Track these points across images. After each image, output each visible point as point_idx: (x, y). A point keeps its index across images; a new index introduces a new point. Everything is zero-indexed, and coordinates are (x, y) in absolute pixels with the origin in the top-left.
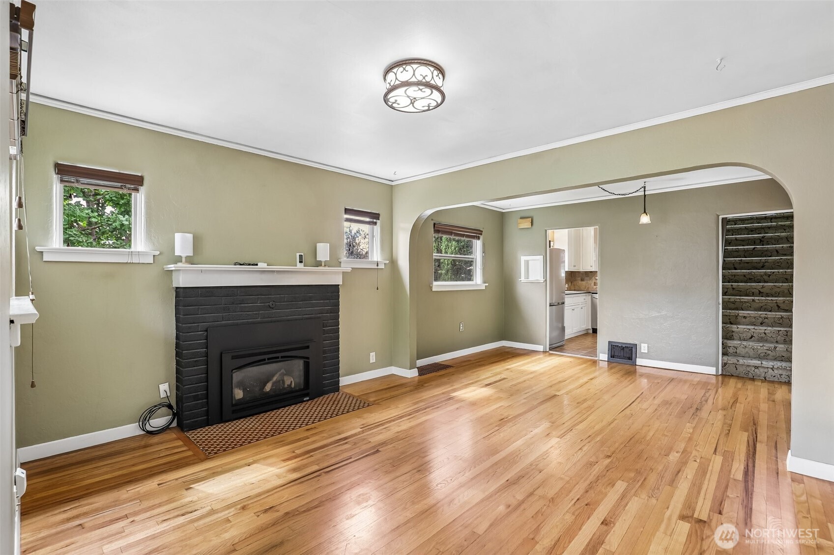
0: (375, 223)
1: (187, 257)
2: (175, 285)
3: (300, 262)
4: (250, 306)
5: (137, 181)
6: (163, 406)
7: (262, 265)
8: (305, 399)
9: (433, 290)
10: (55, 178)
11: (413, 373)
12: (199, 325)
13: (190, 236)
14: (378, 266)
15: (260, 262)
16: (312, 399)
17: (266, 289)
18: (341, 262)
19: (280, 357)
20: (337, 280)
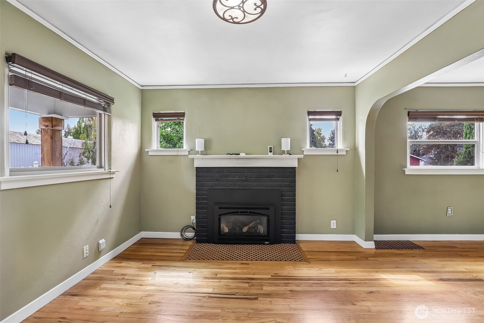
0: (338, 119)
1: (201, 151)
2: (195, 166)
3: (270, 152)
4: (231, 179)
5: (183, 115)
6: (190, 227)
7: (242, 155)
8: (266, 243)
9: (406, 173)
10: (153, 119)
11: (371, 245)
12: (204, 188)
13: (202, 141)
14: (337, 152)
15: (242, 152)
16: (271, 244)
17: (242, 169)
18: (304, 151)
19: (240, 212)
20: (294, 164)
